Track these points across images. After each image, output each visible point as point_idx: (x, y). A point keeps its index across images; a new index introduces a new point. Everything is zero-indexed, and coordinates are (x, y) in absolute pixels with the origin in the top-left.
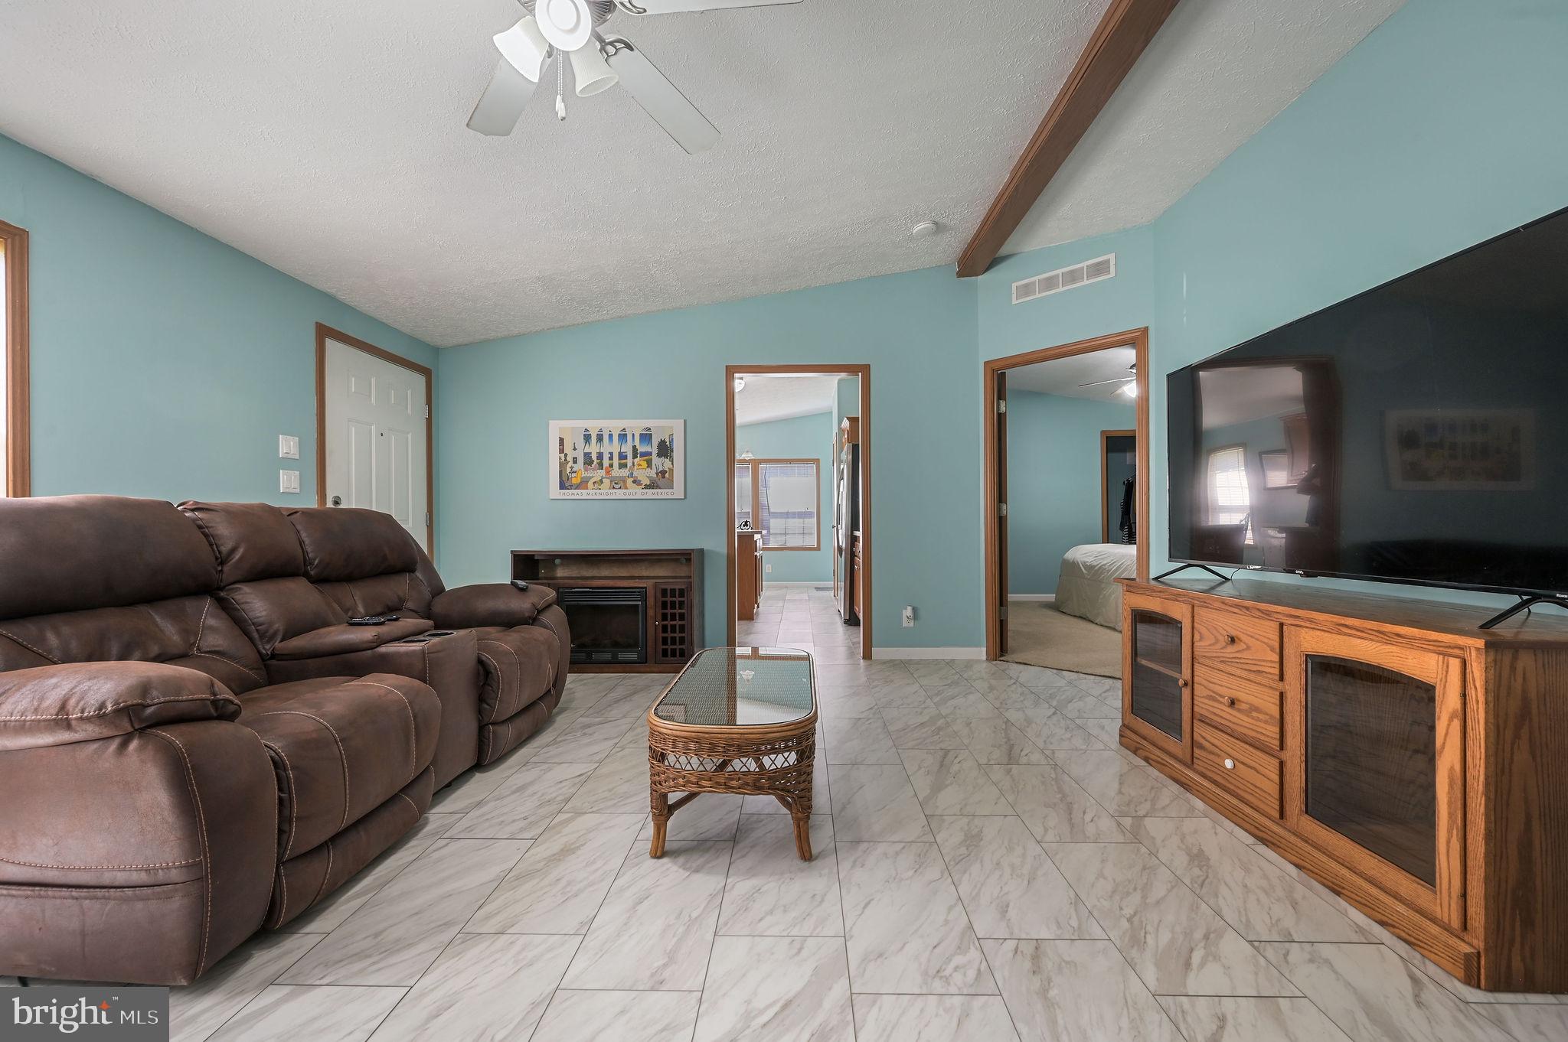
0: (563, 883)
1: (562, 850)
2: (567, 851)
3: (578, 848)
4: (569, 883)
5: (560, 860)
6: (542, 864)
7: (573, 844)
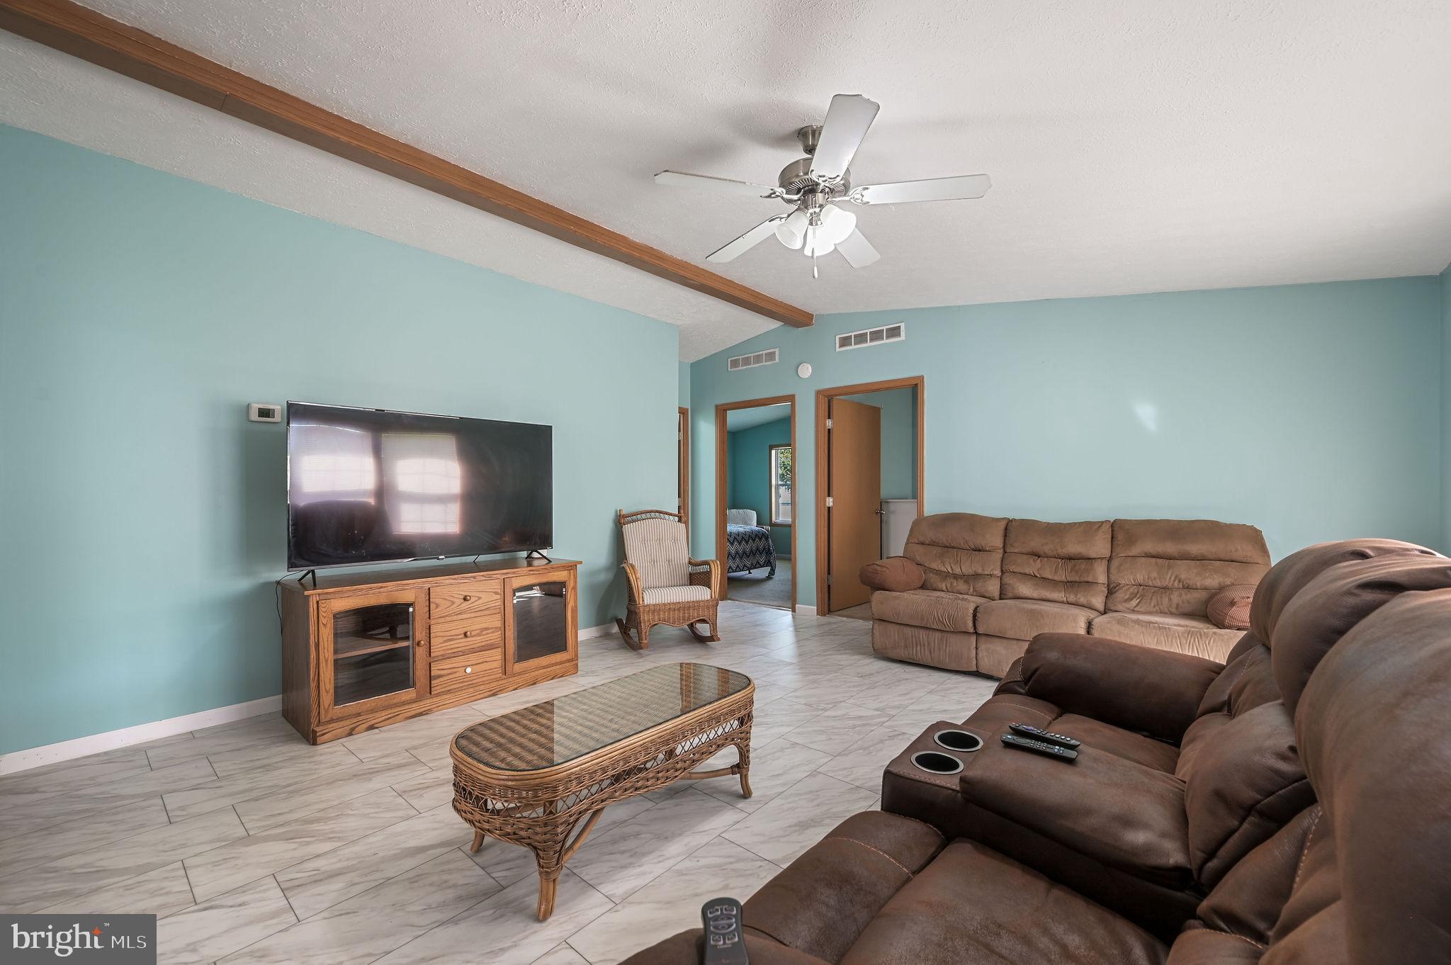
0: (816, 802)
1: (807, 828)
2: (803, 826)
3: (795, 825)
4: (812, 800)
5: (812, 820)
6: (824, 822)
7: (796, 831)
